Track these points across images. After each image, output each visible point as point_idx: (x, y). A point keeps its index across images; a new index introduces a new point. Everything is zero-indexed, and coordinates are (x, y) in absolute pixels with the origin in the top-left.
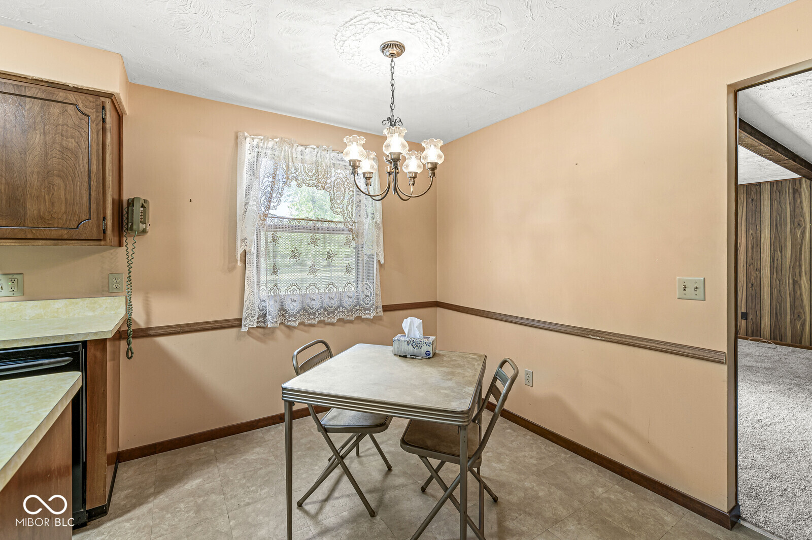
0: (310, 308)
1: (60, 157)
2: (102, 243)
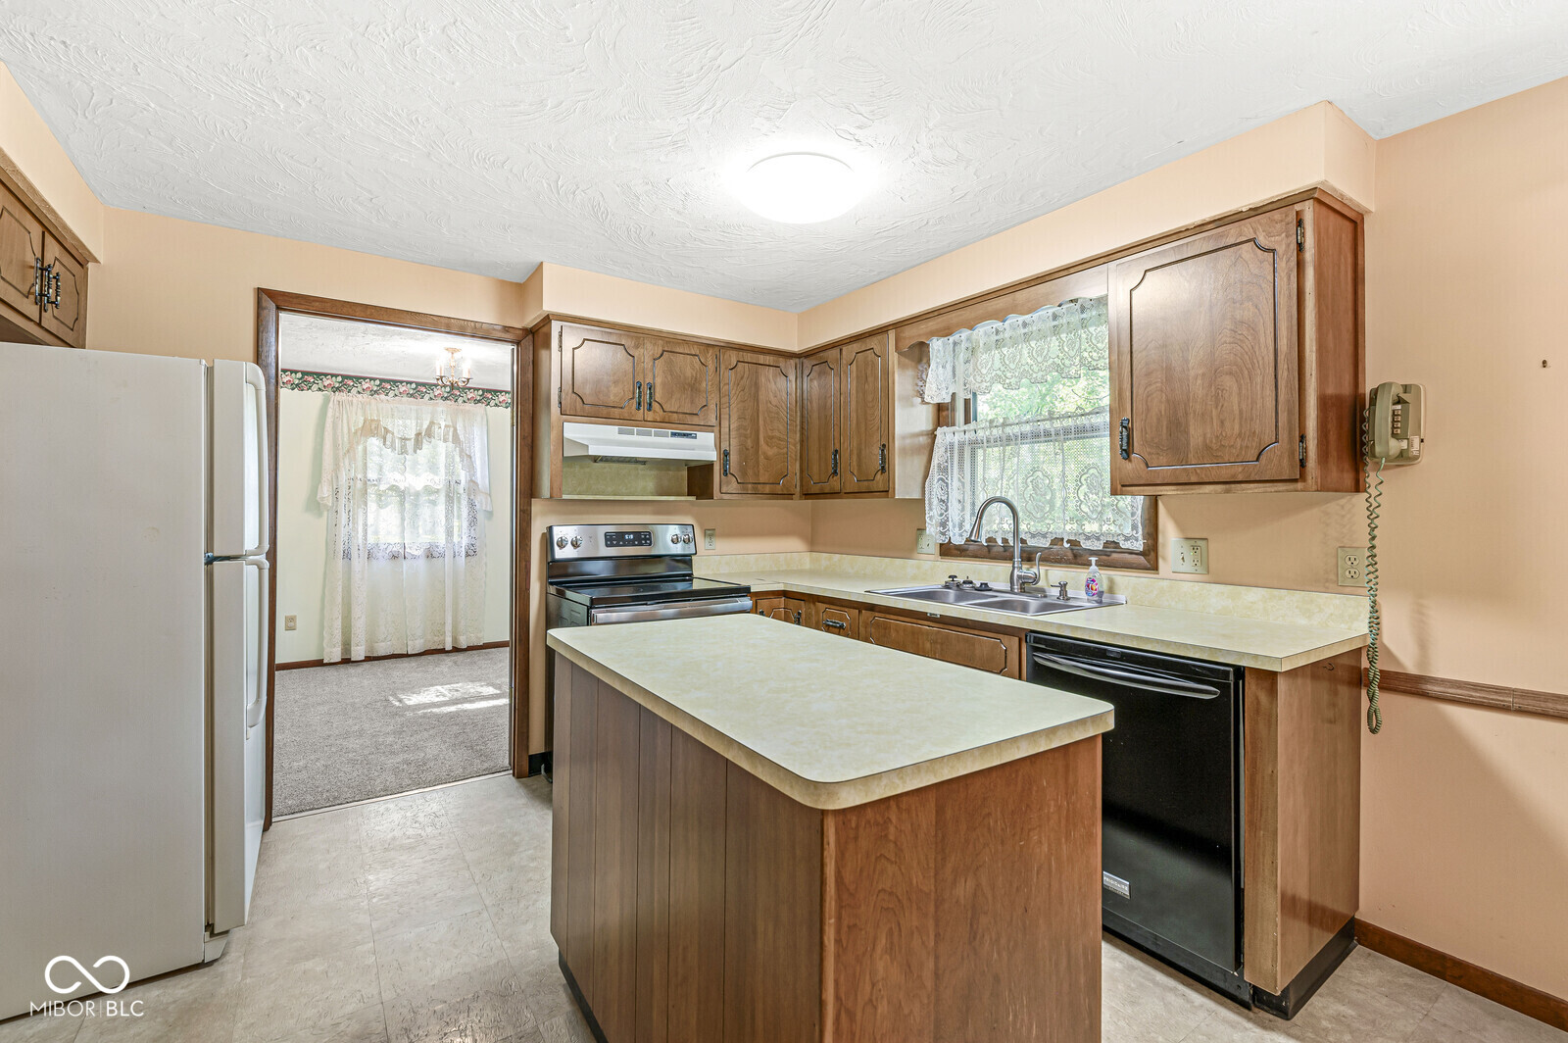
1: (1232, 340)
2: (1300, 485)
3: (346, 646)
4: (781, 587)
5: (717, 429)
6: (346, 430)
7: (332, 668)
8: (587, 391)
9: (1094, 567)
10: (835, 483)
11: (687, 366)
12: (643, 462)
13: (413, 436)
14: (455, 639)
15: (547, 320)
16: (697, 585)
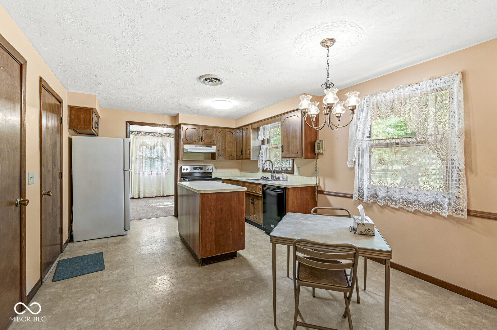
0: (393, 197)
2: (302, 158)
3: (139, 195)
4: (229, 179)
5: (216, 145)
6: (138, 144)
7: (136, 199)
8: (188, 139)
9: (283, 173)
10: (241, 157)
11: (209, 132)
12: (201, 152)
13: (153, 145)
14: (163, 194)
15: (180, 124)
16: (213, 178)
